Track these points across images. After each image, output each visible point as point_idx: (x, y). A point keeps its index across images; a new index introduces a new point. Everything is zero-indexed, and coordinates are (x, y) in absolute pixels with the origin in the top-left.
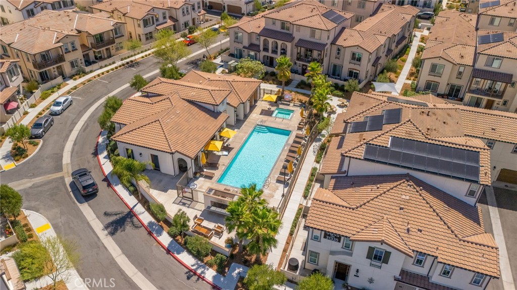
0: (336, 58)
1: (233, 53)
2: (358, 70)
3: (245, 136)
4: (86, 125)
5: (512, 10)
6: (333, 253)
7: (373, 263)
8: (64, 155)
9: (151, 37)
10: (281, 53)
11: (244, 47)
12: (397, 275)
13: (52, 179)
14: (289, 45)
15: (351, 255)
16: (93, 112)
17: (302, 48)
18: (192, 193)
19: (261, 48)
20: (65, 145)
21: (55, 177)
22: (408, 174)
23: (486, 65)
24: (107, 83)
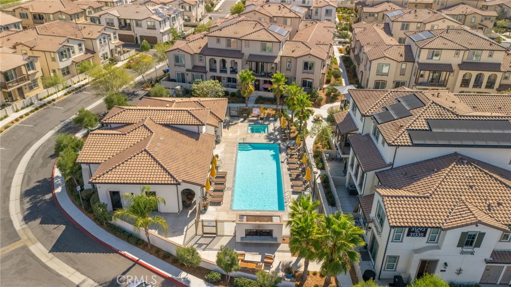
0: (287, 70)
1: (175, 79)
2: (311, 79)
3: (233, 156)
4: (26, 178)
5: (416, 16)
6: (417, 251)
7: (465, 250)
8: (12, 219)
9: (68, 73)
10: (231, 71)
11: (187, 70)
12: (488, 257)
13: (10, 252)
14: (239, 61)
15: (438, 248)
16: (29, 162)
17: (253, 63)
18: (216, 226)
19: (208, 69)
20: (8, 207)
21: (13, 249)
22: (456, 153)
23: (428, 59)
24: (32, 127)
